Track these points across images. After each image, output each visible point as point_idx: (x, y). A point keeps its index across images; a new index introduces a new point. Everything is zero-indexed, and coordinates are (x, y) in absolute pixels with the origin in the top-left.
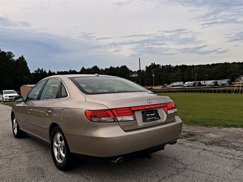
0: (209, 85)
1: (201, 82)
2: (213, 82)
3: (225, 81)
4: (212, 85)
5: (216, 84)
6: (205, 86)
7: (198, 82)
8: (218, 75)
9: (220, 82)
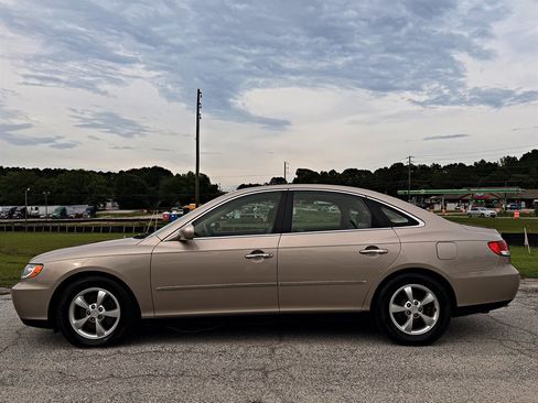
0: (48, 216)
1: (29, 208)
2: (56, 210)
3: (82, 209)
4: (54, 217)
5: (63, 213)
6: (38, 217)
7: (19, 208)
8: (64, 194)
9: (72, 210)
